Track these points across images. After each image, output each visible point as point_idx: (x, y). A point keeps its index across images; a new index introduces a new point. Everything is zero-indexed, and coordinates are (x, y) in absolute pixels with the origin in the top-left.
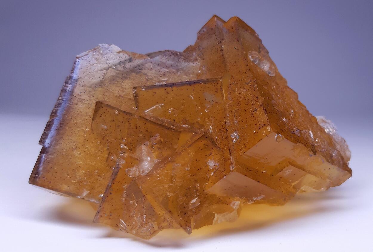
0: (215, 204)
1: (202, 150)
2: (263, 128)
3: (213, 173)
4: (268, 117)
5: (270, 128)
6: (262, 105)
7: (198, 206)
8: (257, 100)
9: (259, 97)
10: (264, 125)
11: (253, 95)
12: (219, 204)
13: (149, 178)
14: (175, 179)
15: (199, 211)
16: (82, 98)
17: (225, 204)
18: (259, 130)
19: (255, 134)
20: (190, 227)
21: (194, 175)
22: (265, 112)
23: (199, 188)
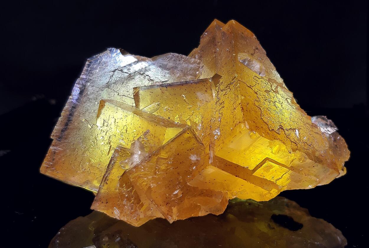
0: (198, 195)
1: (183, 145)
2: (238, 125)
3: (195, 167)
4: (243, 114)
5: (243, 125)
6: (240, 104)
7: (181, 197)
8: (237, 99)
9: (239, 96)
10: (239, 122)
11: (235, 94)
12: (201, 196)
13: (134, 170)
14: (158, 171)
15: (181, 201)
16: (90, 97)
17: (208, 196)
18: (235, 127)
19: (231, 130)
20: (172, 216)
21: (176, 169)
22: (241, 110)
23: (182, 181)
